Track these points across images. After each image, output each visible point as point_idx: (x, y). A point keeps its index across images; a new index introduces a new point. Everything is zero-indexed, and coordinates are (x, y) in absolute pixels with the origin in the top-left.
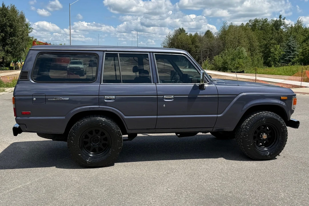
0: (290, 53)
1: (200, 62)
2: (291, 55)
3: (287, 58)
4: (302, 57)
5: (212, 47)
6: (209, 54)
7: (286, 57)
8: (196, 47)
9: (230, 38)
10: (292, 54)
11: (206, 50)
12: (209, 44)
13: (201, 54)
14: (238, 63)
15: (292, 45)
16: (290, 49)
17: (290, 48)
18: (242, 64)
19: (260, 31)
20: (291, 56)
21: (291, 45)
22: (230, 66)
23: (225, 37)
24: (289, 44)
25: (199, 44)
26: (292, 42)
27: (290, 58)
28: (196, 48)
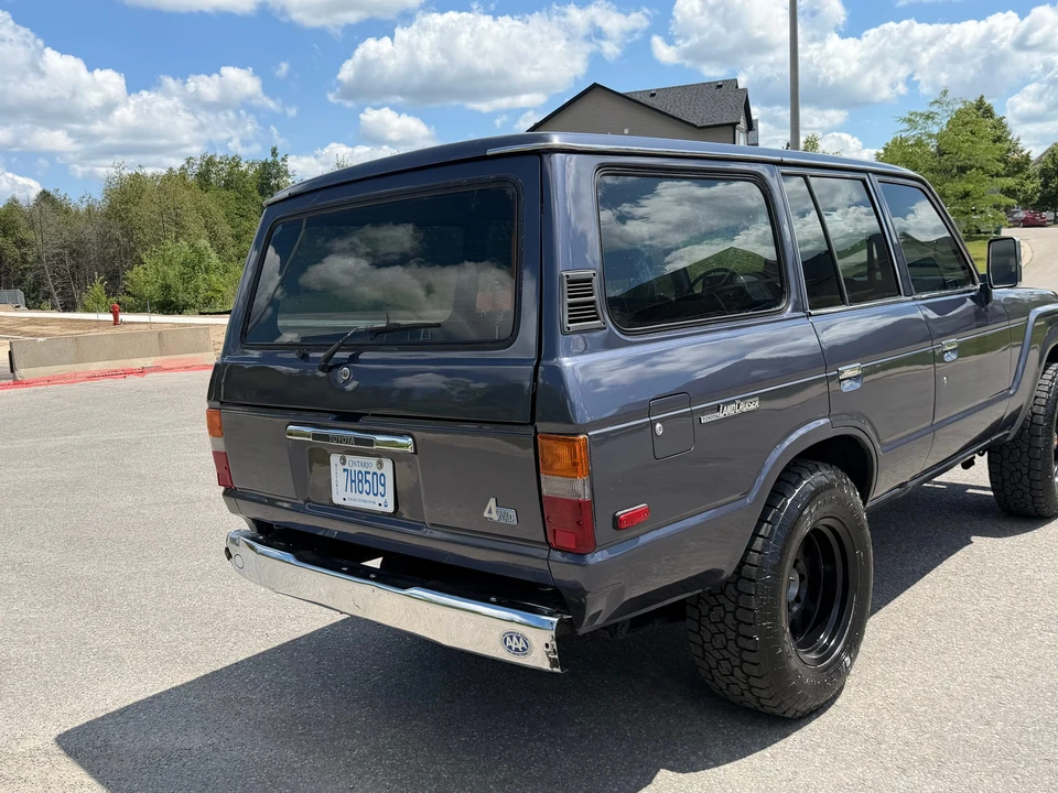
1: (45, 292)
5: (80, 242)
6: (71, 267)
8: (21, 243)
9: (145, 211)
11: (58, 254)
12: (66, 233)
13: (43, 267)
14: (209, 285)
18: (223, 289)
19: (224, 193)
22: (183, 297)
23: (128, 211)
25: (30, 236)
28: (19, 248)
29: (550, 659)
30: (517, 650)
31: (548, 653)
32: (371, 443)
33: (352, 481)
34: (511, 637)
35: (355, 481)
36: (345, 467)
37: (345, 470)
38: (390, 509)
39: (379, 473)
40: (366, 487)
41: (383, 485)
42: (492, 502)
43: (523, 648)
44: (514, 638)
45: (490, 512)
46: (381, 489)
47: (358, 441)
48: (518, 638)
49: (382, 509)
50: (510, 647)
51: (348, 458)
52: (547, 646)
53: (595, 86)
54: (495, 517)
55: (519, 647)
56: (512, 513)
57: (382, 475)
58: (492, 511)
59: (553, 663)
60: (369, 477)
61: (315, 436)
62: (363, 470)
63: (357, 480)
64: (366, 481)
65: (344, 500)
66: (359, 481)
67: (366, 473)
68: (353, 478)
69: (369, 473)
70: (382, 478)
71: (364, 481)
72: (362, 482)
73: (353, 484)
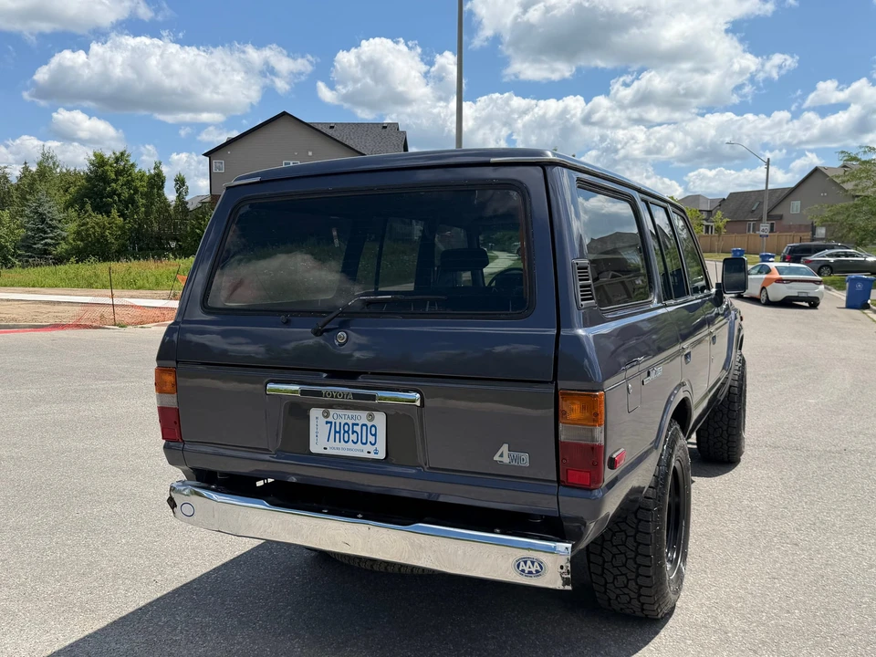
0: (45, 232)
2: (47, 238)
3: (39, 246)
4: (79, 243)
7: (35, 244)
10: (51, 235)
15: (49, 212)
16: (43, 223)
17: (43, 221)
20: (49, 241)
21: (45, 214)
24: (40, 210)
26: (47, 205)
27: (46, 244)
29: (563, 578)
30: (530, 572)
31: (561, 574)
32: (373, 398)
33: (336, 432)
34: (525, 562)
35: (339, 432)
36: (329, 420)
37: (327, 423)
38: (382, 455)
39: (369, 424)
40: (353, 437)
41: (375, 435)
42: (505, 448)
43: (537, 572)
44: (529, 563)
45: (501, 456)
46: (371, 439)
47: (356, 396)
48: (533, 563)
49: (372, 456)
50: (523, 571)
51: (332, 411)
52: (562, 567)
53: (284, 114)
54: (506, 460)
55: (533, 570)
56: (525, 457)
57: (373, 426)
58: (504, 455)
59: (566, 582)
60: (357, 429)
61: (303, 392)
62: (350, 422)
63: (342, 432)
64: (353, 432)
65: (325, 448)
66: (345, 432)
67: (353, 424)
68: (338, 430)
69: (358, 425)
70: (373, 429)
71: (350, 432)
72: (348, 432)
73: (337, 435)
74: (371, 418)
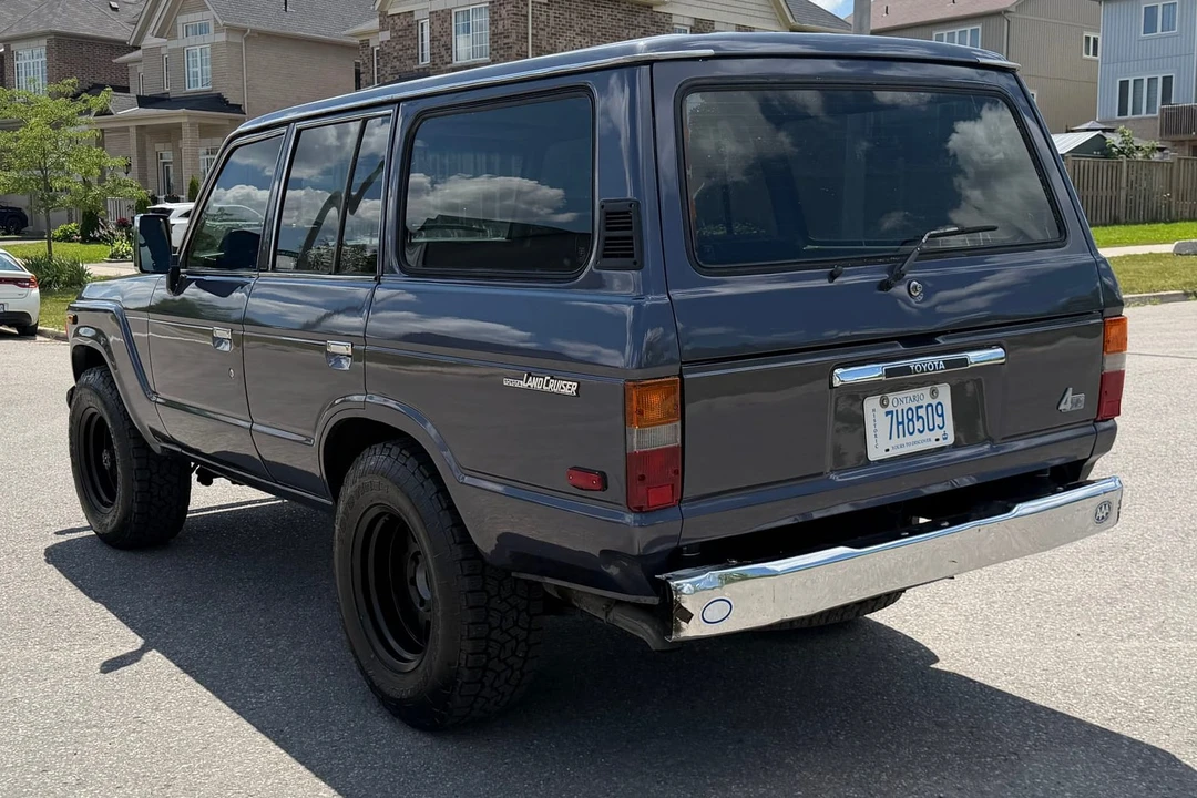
33: (898, 424)
35: (903, 423)
36: (888, 409)
37: (887, 413)
38: (951, 439)
39: (934, 403)
40: (919, 425)
41: (942, 415)
42: (1069, 393)
46: (939, 421)
49: (942, 443)
51: (891, 396)
54: (1069, 406)
56: (1081, 398)
57: (939, 403)
58: (1067, 402)
60: (922, 412)
62: (913, 406)
63: (906, 421)
64: (919, 418)
65: (887, 450)
66: (909, 420)
67: (918, 408)
68: (900, 420)
69: (922, 407)
70: (939, 407)
71: (915, 419)
72: (912, 420)
73: (901, 427)
74: (934, 393)
